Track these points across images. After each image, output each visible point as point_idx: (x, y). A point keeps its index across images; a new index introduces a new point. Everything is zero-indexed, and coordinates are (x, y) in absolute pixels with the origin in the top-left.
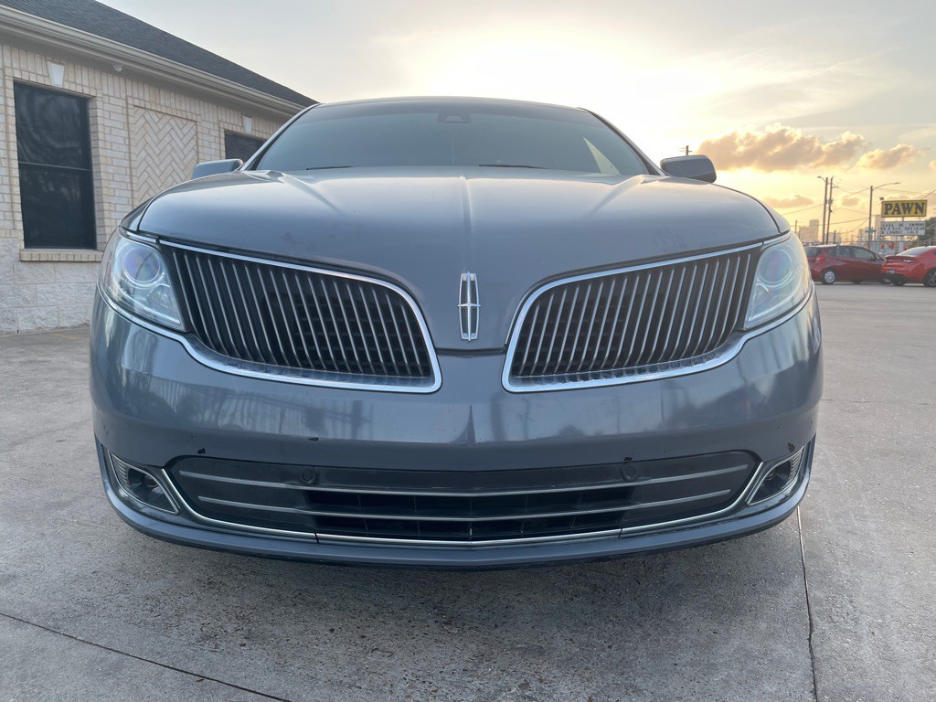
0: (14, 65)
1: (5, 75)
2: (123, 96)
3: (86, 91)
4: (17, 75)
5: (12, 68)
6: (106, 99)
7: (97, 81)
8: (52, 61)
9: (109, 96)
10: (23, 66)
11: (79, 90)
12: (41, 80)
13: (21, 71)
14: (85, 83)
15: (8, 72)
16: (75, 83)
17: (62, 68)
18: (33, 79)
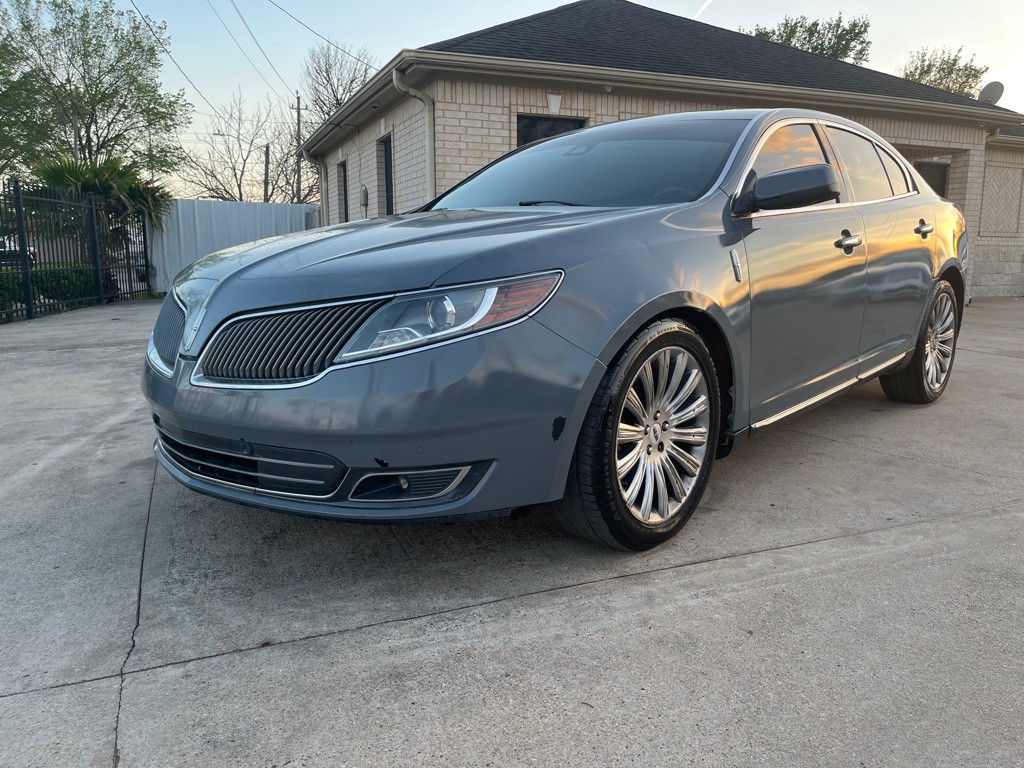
0: (519, 102)
1: (510, 112)
2: (616, 112)
3: (581, 114)
4: (521, 110)
5: (517, 105)
6: (599, 119)
7: (592, 104)
8: (552, 93)
9: (602, 115)
10: (527, 102)
11: (574, 114)
12: (540, 111)
13: (524, 106)
14: (581, 107)
15: (513, 109)
16: (571, 109)
17: (560, 97)
18: (534, 111)
